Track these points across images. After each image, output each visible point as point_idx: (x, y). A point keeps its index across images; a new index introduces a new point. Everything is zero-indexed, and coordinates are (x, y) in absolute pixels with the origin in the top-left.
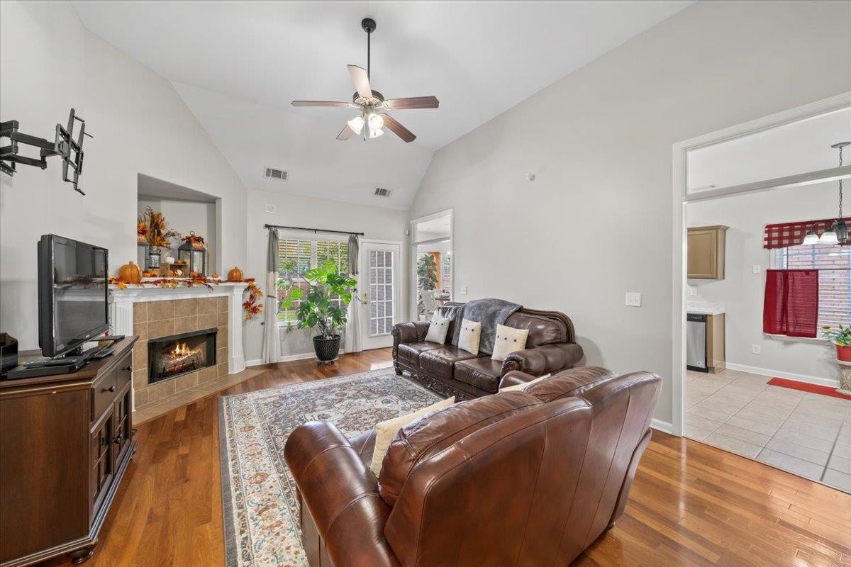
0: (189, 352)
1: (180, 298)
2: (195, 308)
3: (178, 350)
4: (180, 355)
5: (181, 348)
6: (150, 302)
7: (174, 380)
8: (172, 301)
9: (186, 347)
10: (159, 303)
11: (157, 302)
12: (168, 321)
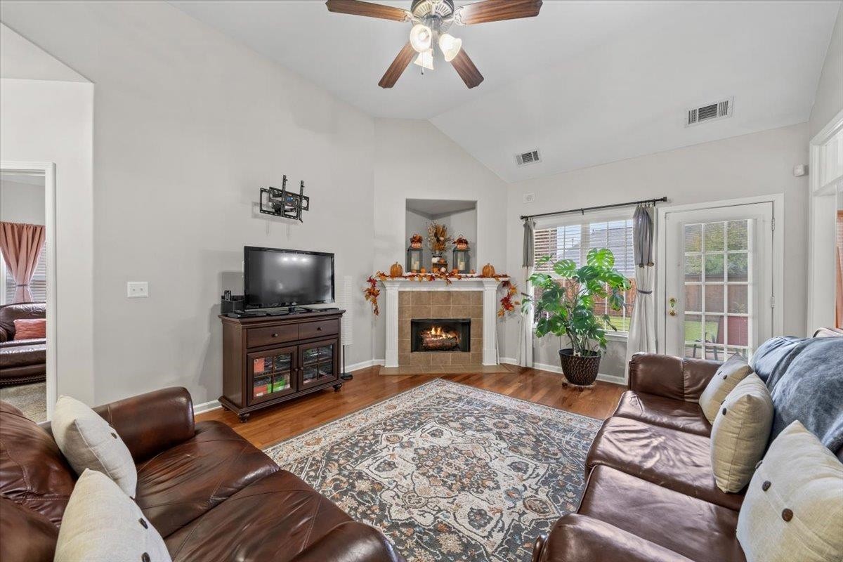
0: (444, 335)
1: (436, 290)
2: (448, 299)
3: (433, 332)
4: (436, 336)
5: (436, 330)
6: (413, 292)
7: (432, 354)
8: (429, 292)
9: (441, 331)
10: (419, 293)
11: (418, 292)
12: (425, 307)
